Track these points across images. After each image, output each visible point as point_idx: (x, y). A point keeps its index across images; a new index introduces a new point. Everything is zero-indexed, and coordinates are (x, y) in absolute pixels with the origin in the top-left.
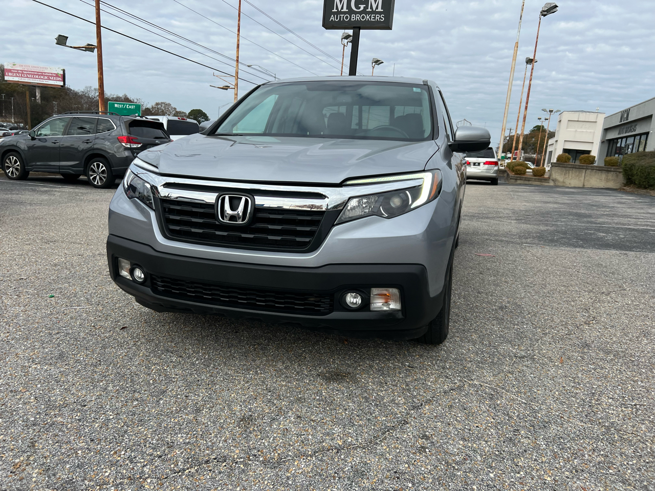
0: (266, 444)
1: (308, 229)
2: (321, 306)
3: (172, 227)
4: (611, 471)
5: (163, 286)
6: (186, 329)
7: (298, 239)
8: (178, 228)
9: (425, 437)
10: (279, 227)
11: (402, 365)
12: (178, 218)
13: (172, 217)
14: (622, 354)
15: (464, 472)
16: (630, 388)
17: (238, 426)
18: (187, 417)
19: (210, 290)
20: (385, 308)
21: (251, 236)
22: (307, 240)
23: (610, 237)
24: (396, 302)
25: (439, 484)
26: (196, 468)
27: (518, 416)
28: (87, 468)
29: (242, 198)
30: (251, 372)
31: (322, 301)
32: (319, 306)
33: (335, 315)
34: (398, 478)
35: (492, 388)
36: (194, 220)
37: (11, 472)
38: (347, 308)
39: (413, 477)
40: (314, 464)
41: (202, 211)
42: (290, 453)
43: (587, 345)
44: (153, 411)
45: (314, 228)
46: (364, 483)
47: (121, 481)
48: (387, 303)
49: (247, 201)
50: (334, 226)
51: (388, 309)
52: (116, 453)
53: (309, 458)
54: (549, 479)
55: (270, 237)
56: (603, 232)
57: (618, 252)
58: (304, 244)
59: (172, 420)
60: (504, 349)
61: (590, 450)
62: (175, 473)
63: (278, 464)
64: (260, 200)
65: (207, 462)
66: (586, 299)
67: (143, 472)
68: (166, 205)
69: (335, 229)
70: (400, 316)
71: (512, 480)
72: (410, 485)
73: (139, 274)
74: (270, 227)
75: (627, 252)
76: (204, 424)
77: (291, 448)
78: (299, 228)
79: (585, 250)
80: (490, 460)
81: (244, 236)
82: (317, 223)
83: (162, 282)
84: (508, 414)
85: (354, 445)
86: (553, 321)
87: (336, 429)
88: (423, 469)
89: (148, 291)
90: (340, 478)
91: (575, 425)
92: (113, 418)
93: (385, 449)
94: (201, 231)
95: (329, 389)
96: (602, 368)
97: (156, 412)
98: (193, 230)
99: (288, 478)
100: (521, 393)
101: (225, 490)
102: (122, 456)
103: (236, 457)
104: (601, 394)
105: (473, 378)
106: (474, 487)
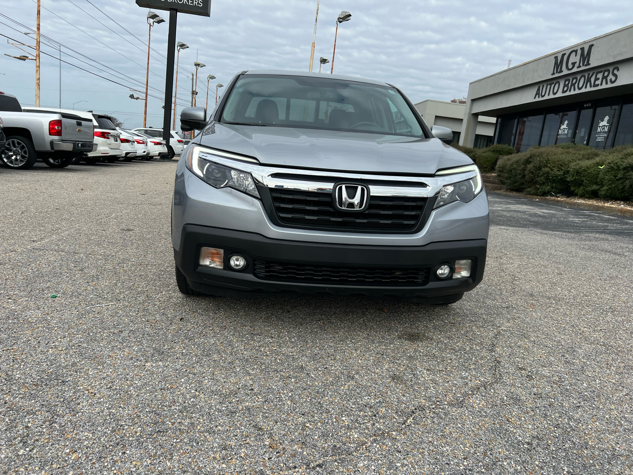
0: (434, 392)
1: (413, 213)
2: (419, 278)
3: (282, 215)
5: (266, 272)
7: (405, 222)
8: (289, 216)
9: (521, 369)
10: (390, 213)
11: (443, 322)
12: (290, 206)
13: (282, 205)
15: (569, 386)
16: (586, 319)
17: (396, 383)
18: (349, 383)
19: (320, 271)
20: (459, 276)
21: (365, 221)
22: (413, 222)
24: (466, 270)
25: (566, 396)
26: (412, 418)
27: (553, 346)
28: (333, 436)
29: (358, 187)
30: (348, 342)
31: (420, 274)
32: (417, 278)
33: (431, 285)
34: (541, 398)
35: (517, 331)
36: (308, 208)
37: (277, 453)
38: (438, 279)
39: (548, 395)
40: (483, 399)
41: (317, 200)
42: (459, 395)
43: (532, 295)
44: (317, 383)
45: (419, 213)
46: (526, 405)
48: (459, 273)
49: (363, 190)
50: (433, 210)
51: (460, 277)
52: (337, 420)
53: (474, 396)
54: (613, 381)
55: (382, 222)
58: (413, 225)
59: (343, 388)
61: (612, 361)
62: (403, 425)
63: (461, 404)
64: (376, 191)
65: (413, 412)
67: (379, 429)
68: (275, 195)
69: (434, 213)
70: (471, 281)
71: (598, 385)
72: (553, 400)
73: (237, 262)
74: (382, 212)
76: (370, 386)
77: (454, 392)
78: (406, 213)
80: (573, 376)
81: (358, 221)
82: (420, 208)
83: (267, 267)
84: (547, 346)
85: (488, 382)
86: (492, 280)
87: (463, 374)
88: (547, 389)
89: (250, 277)
90: (509, 405)
91: (586, 346)
92: (292, 395)
93: (510, 381)
94: (316, 218)
95: (421, 347)
96: (558, 309)
97: (320, 384)
98: (307, 217)
99: (480, 412)
100: (536, 331)
101: (451, 428)
102: (346, 421)
103: (427, 405)
104: (577, 326)
105: (498, 325)
106: (586, 394)
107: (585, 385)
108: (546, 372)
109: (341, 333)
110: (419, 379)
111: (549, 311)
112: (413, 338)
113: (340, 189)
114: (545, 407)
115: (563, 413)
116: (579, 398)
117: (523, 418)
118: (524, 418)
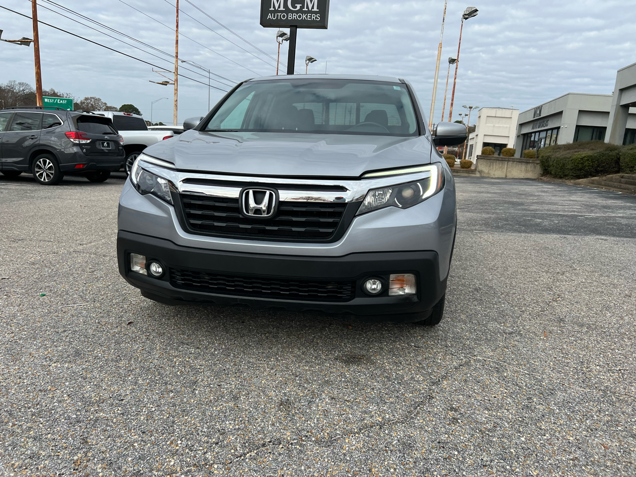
0: (313, 425)
1: (331, 220)
2: (343, 293)
3: (192, 221)
4: (619, 428)
5: (182, 280)
6: (192, 321)
7: (321, 230)
8: (199, 222)
9: (452, 409)
10: (303, 219)
11: (408, 345)
12: (200, 212)
13: (192, 212)
14: (594, 327)
15: (498, 438)
16: (610, 355)
17: (280, 409)
18: (227, 405)
19: (233, 281)
20: (401, 293)
21: (276, 228)
22: (330, 230)
23: (546, 223)
24: (411, 286)
25: (481, 450)
26: (255, 452)
27: (526, 385)
28: (149, 459)
29: (266, 192)
30: (272, 359)
31: (344, 288)
32: (341, 293)
33: (358, 301)
34: (443, 448)
35: (495, 362)
36: (216, 214)
37: (74, 470)
38: (367, 294)
39: (456, 446)
40: (364, 440)
41: (226, 205)
42: (338, 432)
43: (562, 320)
44: (192, 401)
45: (336, 220)
46: (415, 454)
47: (188, 468)
48: (402, 288)
49: (271, 195)
50: (355, 216)
51: (403, 293)
52: (172, 443)
53: (357, 435)
54: (571, 438)
55: (294, 229)
56: (539, 219)
57: (558, 236)
58: (328, 235)
59: (215, 408)
60: (492, 326)
61: (596, 412)
62: (237, 458)
63: (330, 442)
64: (285, 196)
65: (264, 445)
66: (545, 279)
67: (206, 459)
68: (186, 201)
69: (356, 220)
70: (415, 299)
71: (542, 442)
72: (456, 453)
73: (156, 269)
74: (294, 219)
75: (566, 236)
76: (246, 410)
77: (337, 427)
78: (322, 220)
79: (529, 235)
80: (516, 426)
81: (268, 228)
82: (339, 214)
83: (182, 275)
84: (517, 385)
85: (393, 420)
86: (525, 299)
87: (371, 407)
88: (462, 438)
89: (167, 284)
90: (391, 451)
91: (577, 390)
92: (155, 410)
93: (422, 423)
94: (224, 225)
95: (351, 371)
96: (581, 340)
97: (195, 402)
98: (216, 224)
99: (345, 455)
100: (521, 365)
101: (291, 469)
102: (179, 445)
103: (289, 439)
104: (588, 362)
105: (475, 354)
106: (512, 450)
107: (523, 439)
108: (483, 416)
109: (275, 349)
110: (310, 408)
111: (566, 342)
112: (351, 360)
113: (247, 194)
114: (436, 460)
115: (455, 471)
116: (496, 455)
117: (392, 470)
118: (395, 469)
